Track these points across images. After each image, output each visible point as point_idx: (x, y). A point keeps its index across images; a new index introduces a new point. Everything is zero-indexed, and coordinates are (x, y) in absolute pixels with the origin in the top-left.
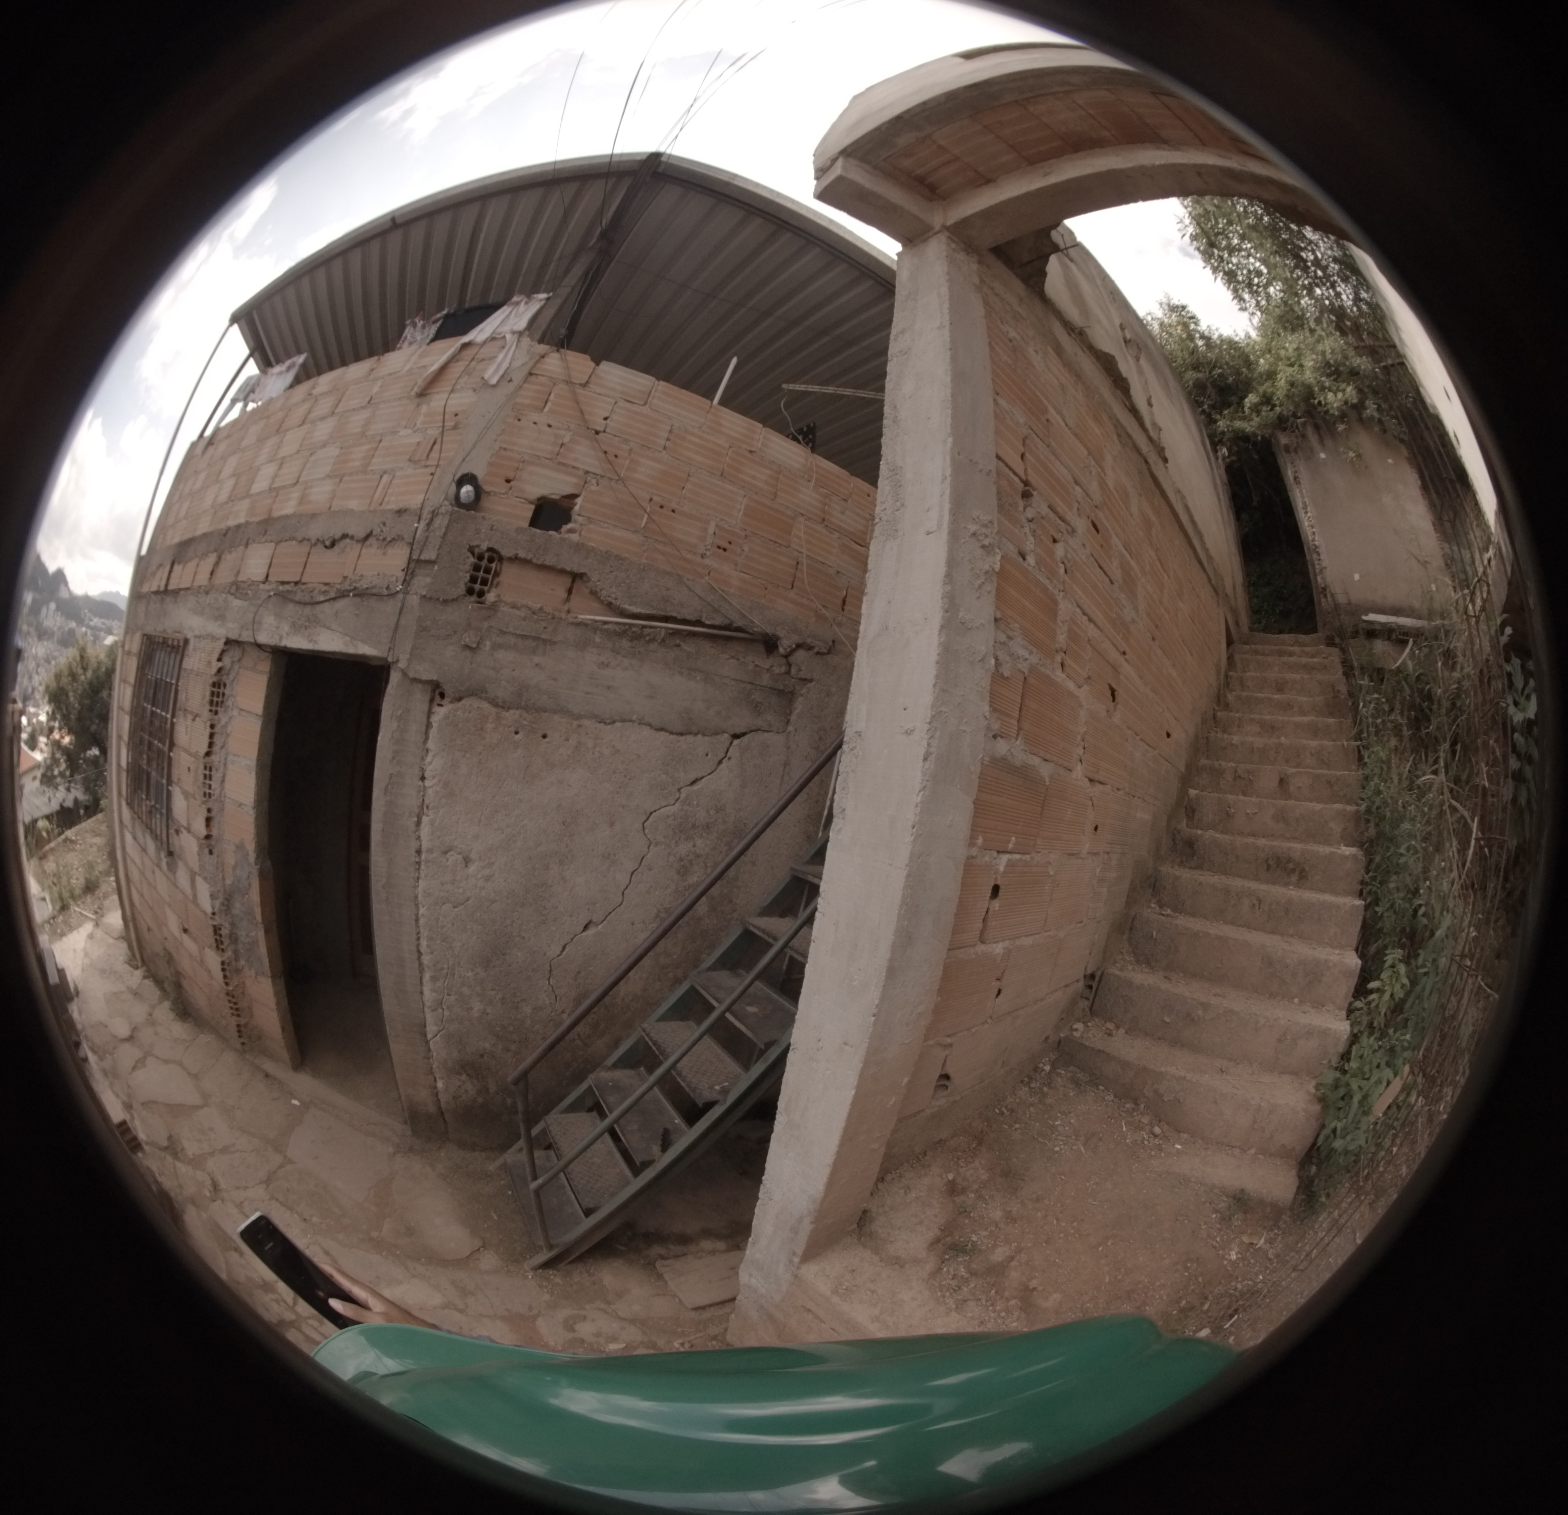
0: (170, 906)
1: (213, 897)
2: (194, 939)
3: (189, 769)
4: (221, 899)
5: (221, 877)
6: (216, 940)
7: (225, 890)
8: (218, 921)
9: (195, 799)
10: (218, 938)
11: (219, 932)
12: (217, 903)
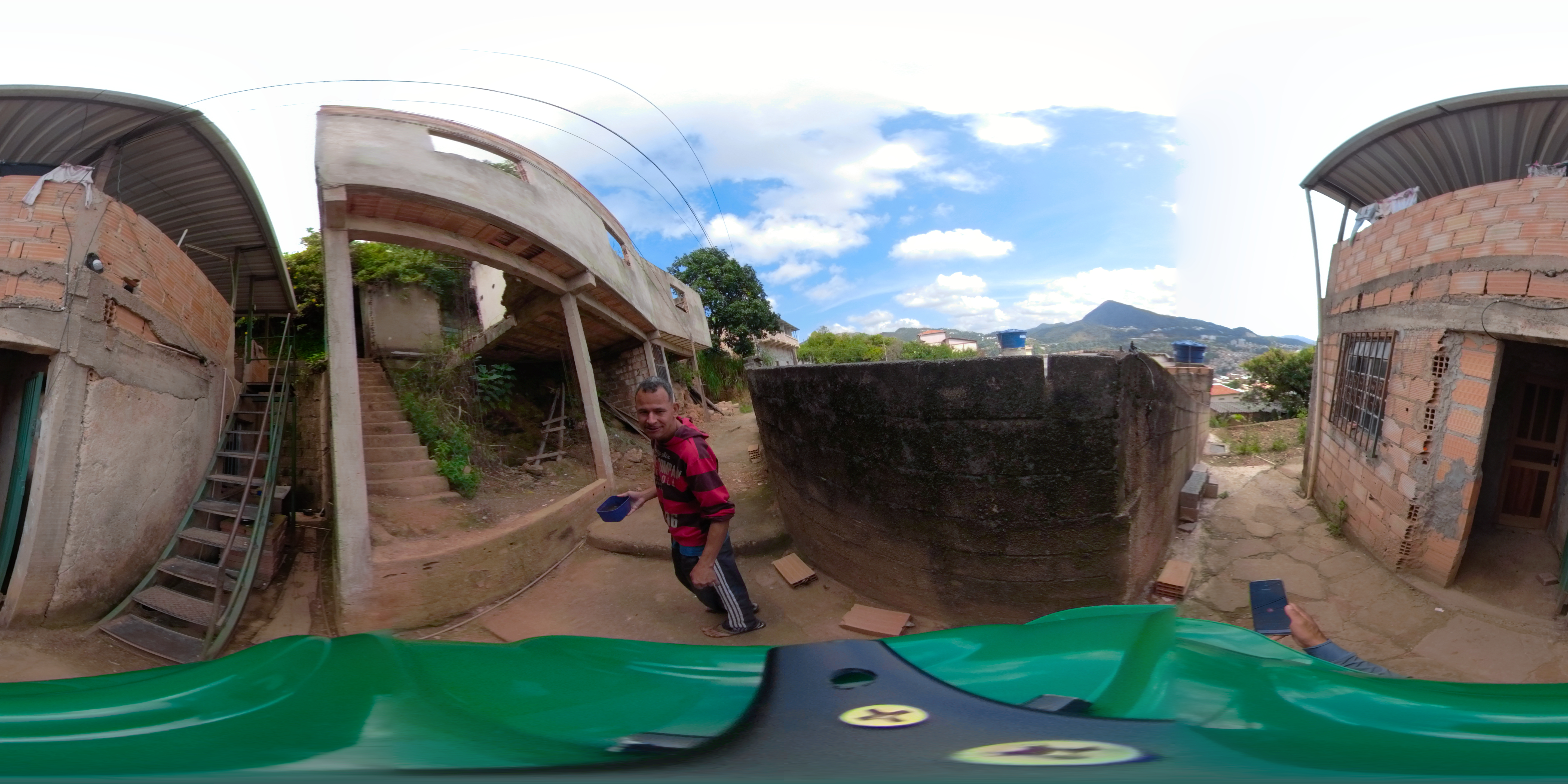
0: (1361, 482)
1: (1417, 489)
2: (1383, 507)
3: (1407, 410)
4: (1427, 490)
5: (1431, 478)
6: (1410, 514)
7: (1432, 486)
8: (1417, 503)
9: (1413, 427)
10: (1413, 513)
11: (1415, 509)
12: (1422, 494)
